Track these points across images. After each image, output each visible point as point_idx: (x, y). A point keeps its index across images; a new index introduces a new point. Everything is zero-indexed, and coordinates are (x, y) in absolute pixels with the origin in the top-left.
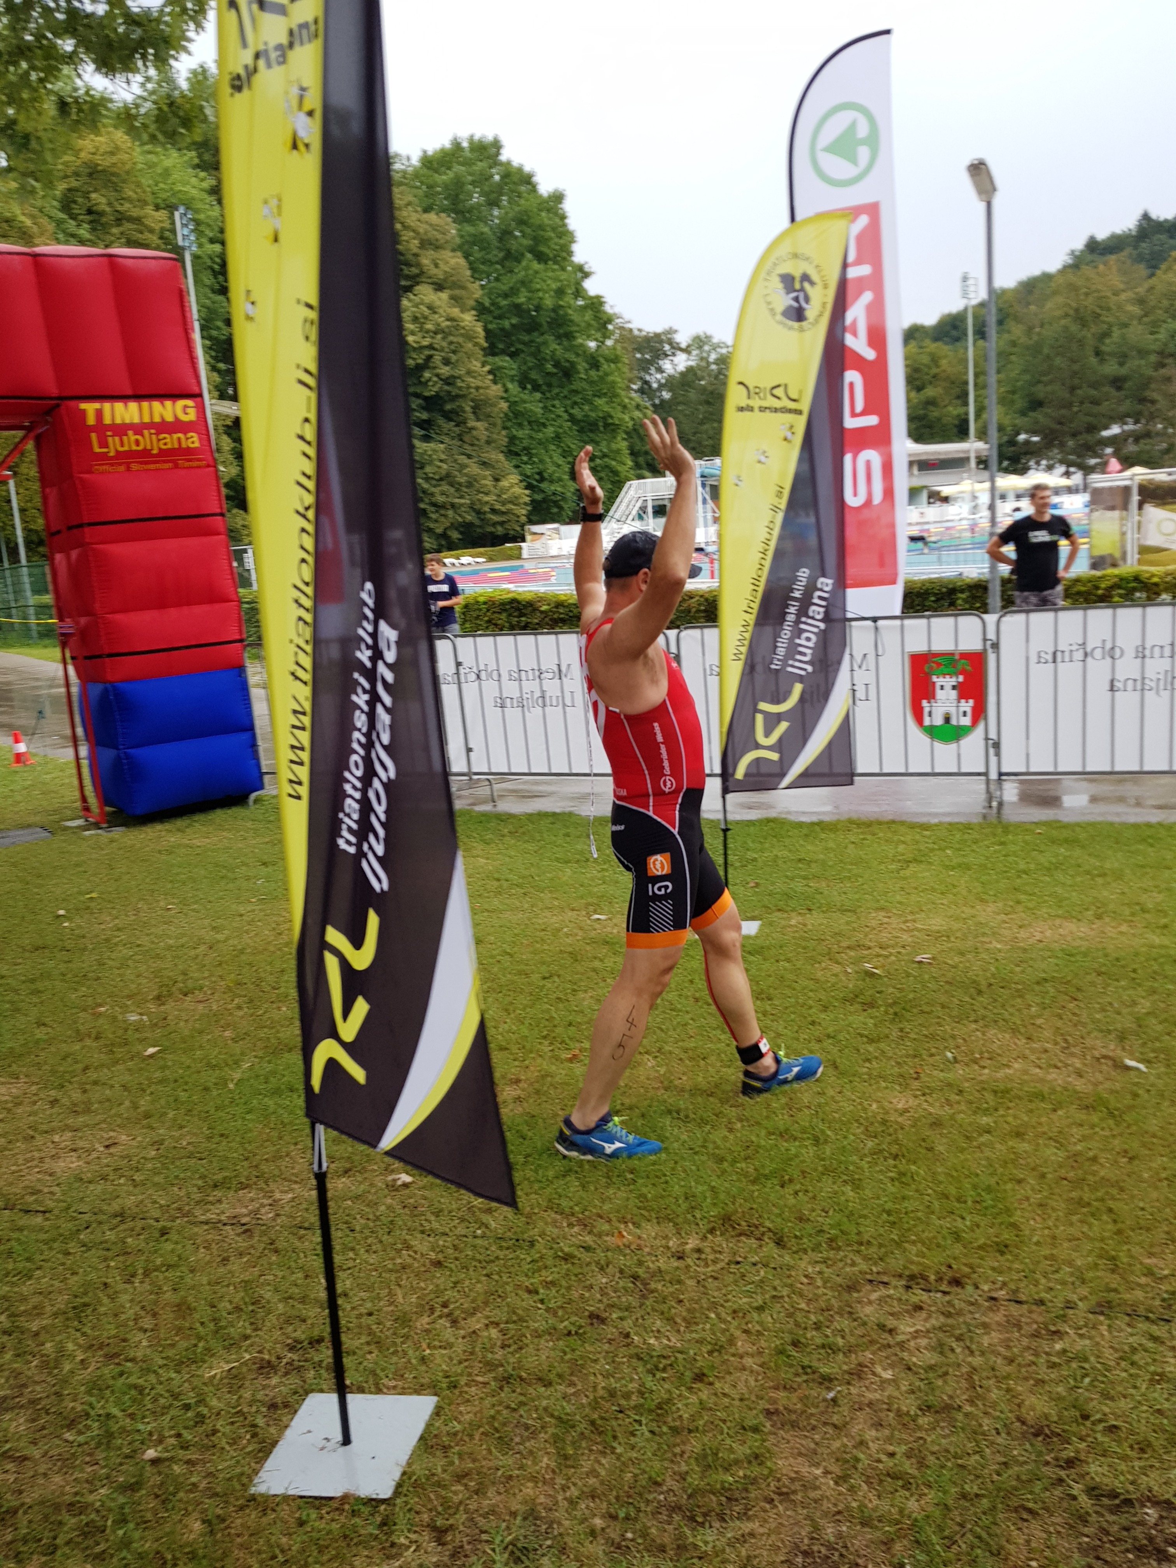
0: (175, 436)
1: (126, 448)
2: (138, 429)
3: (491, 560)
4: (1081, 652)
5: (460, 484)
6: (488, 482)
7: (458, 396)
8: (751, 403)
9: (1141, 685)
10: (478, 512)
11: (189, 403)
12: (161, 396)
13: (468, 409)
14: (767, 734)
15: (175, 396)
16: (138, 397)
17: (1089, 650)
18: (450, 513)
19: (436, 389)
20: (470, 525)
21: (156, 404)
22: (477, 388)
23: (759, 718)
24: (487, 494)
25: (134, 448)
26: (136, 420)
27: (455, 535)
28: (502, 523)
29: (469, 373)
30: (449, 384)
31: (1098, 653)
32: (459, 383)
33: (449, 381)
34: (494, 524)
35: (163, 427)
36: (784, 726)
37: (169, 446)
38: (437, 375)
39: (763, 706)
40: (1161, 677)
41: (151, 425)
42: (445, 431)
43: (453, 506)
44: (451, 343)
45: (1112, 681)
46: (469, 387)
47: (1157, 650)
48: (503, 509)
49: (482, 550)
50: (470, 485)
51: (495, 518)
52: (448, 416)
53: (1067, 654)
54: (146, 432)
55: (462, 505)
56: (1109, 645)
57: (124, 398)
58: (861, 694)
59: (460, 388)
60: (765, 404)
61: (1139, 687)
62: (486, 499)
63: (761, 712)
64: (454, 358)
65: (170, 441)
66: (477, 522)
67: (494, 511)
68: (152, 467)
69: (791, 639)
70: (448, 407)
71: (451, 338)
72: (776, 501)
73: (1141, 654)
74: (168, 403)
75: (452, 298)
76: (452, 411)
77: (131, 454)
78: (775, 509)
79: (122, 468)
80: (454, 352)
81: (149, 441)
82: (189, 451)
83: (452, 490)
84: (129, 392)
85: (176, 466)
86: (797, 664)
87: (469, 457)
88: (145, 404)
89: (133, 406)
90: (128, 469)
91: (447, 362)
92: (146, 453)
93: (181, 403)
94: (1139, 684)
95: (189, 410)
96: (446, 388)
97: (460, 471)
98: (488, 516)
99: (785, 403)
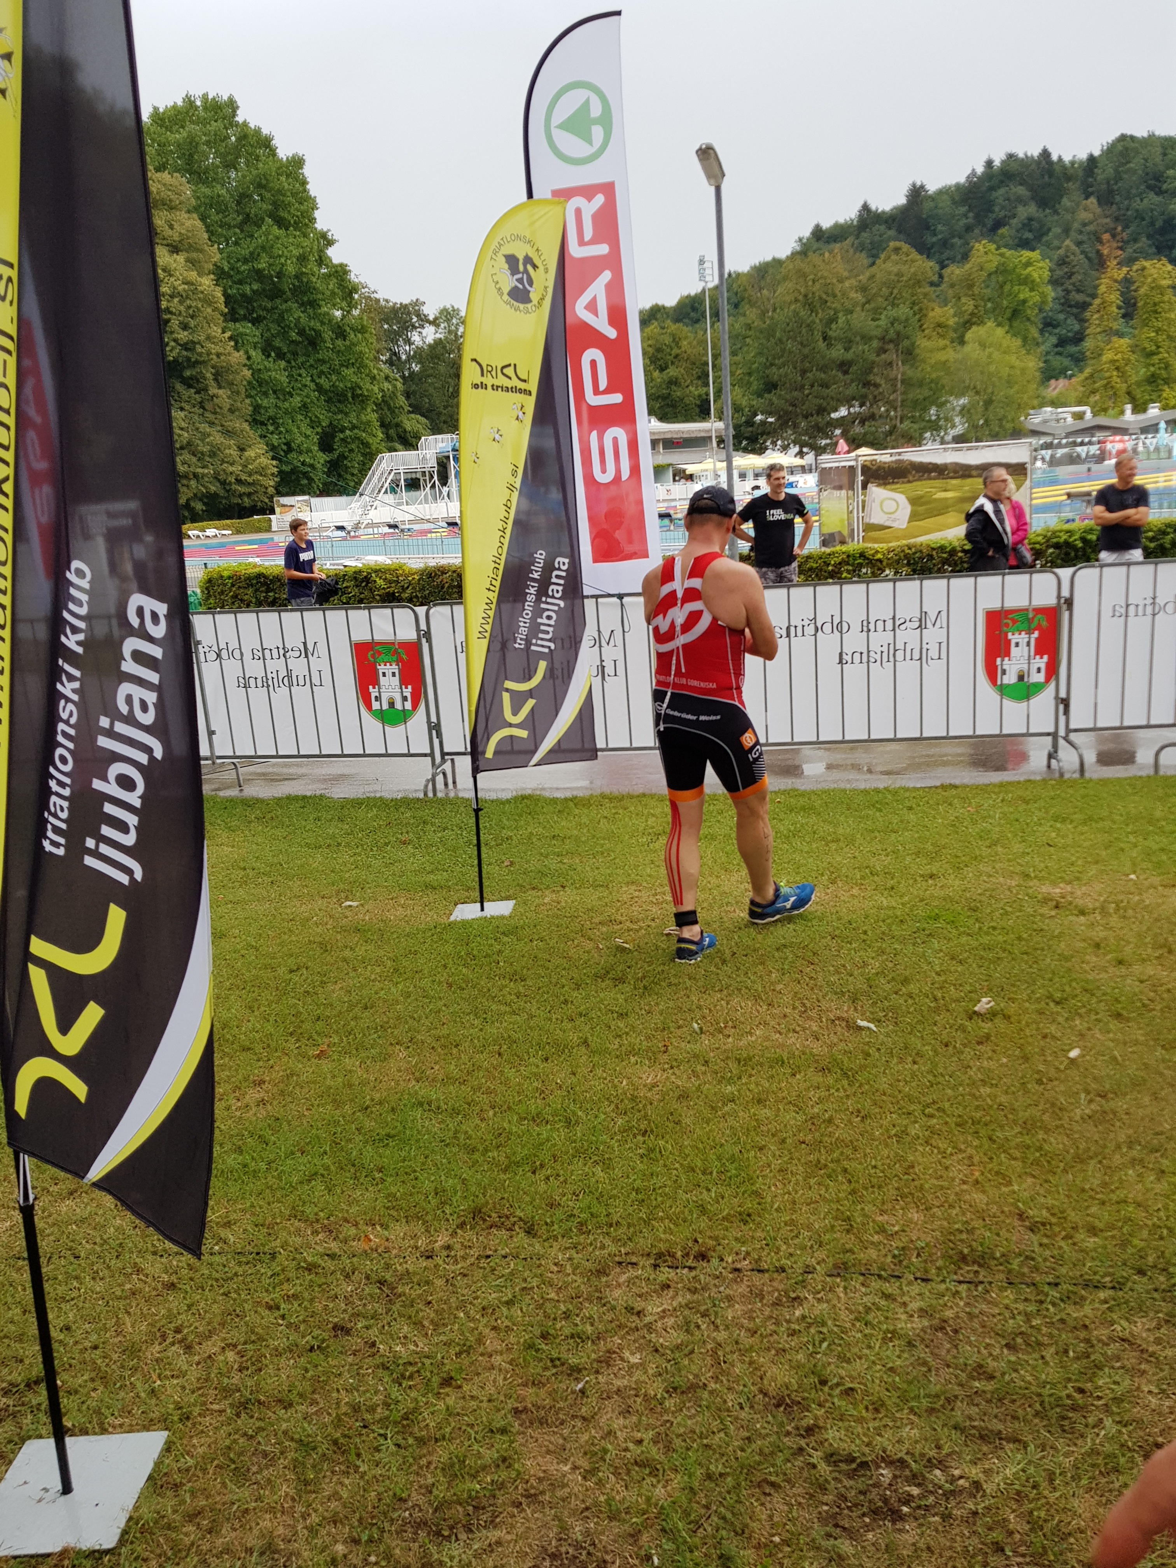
3: (238, 532)
4: (812, 626)
5: (202, 453)
6: (234, 452)
7: (197, 362)
8: (483, 381)
9: (866, 658)
10: (223, 483)
13: (209, 375)
14: (515, 713)
17: (819, 625)
18: (193, 483)
19: (174, 354)
20: (216, 495)
22: (218, 355)
23: (506, 696)
24: (232, 464)
27: (199, 506)
28: (249, 495)
29: (208, 338)
30: (186, 349)
31: (827, 628)
32: (199, 349)
33: (188, 346)
34: (241, 496)
36: (531, 702)
38: (175, 340)
39: (509, 684)
40: (885, 649)
42: (185, 397)
43: (195, 476)
44: (189, 307)
45: (841, 654)
46: (209, 353)
47: (880, 624)
48: (250, 480)
49: (228, 522)
50: (213, 454)
51: (241, 489)
52: (188, 383)
53: (799, 629)
55: (203, 475)
56: (837, 620)
58: (609, 670)
59: (200, 354)
60: (496, 382)
61: (865, 659)
62: (231, 469)
63: (507, 690)
64: (192, 323)
66: (222, 493)
67: (239, 481)
69: (533, 619)
70: (188, 373)
71: (188, 302)
72: (512, 480)
73: (866, 628)
75: (188, 260)
76: (191, 378)
78: (510, 488)
80: (192, 317)
83: (194, 459)
86: (539, 642)
87: (211, 424)
91: (185, 327)
94: (865, 656)
96: (185, 353)
97: (202, 440)
98: (234, 487)
99: (515, 382)
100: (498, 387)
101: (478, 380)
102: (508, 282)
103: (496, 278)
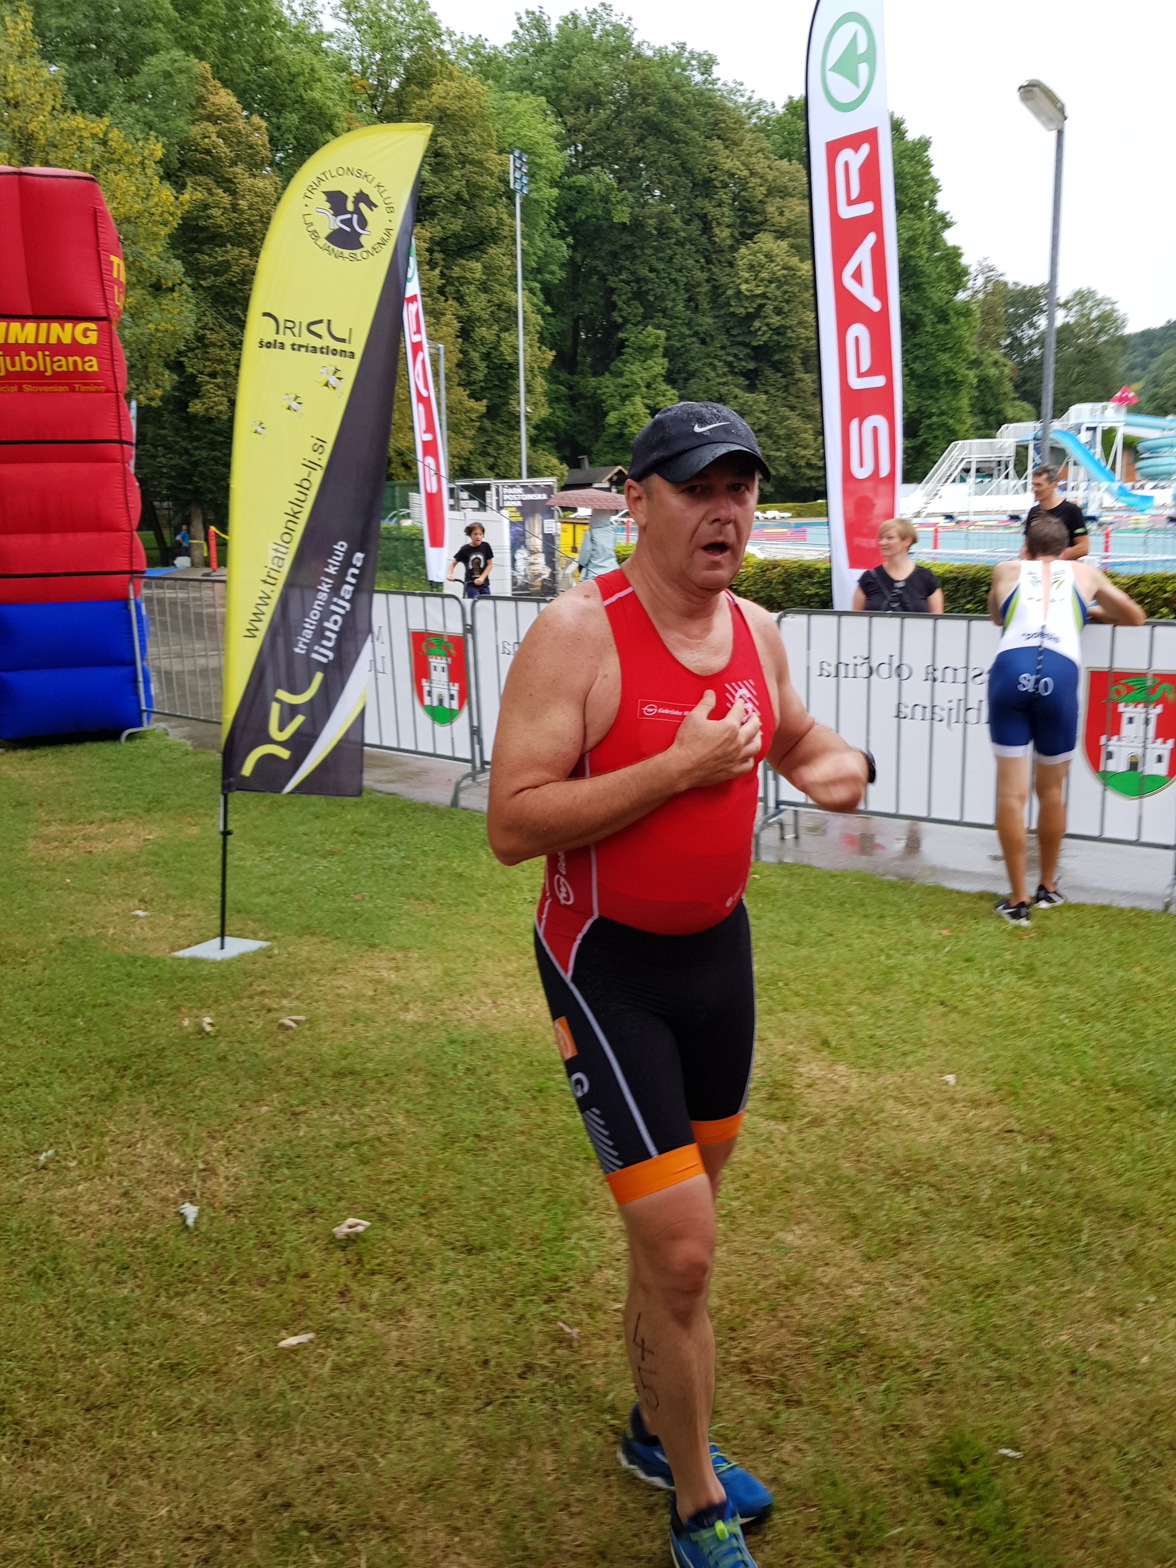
0: (71, 359)
1: (18, 368)
2: (32, 349)
3: (798, 515)
4: (866, 667)
5: (779, 437)
6: (808, 436)
7: (787, 347)
8: (280, 338)
9: (931, 714)
10: (794, 466)
11: (92, 326)
12: (61, 318)
13: (796, 359)
14: (281, 728)
15: (76, 319)
16: (37, 318)
17: (874, 665)
19: (765, 338)
20: (785, 478)
21: (55, 327)
22: (808, 339)
23: (275, 708)
24: (805, 448)
25: (26, 368)
26: (31, 340)
28: (817, 479)
29: (801, 323)
30: (779, 334)
31: (884, 670)
32: (789, 334)
33: (779, 331)
34: (809, 479)
35: (59, 349)
36: (299, 719)
37: (64, 369)
38: (768, 325)
39: (282, 694)
40: (954, 705)
41: (47, 346)
42: (771, 381)
44: (785, 292)
45: (899, 706)
46: (798, 338)
47: (949, 673)
49: (790, 504)
50: (788, 438)
51: (810, 473)
52: (777, 367)
54: (40, 354)
55: (777, 458)
57: (23, 318)
59: (790, 338)
60: (298, 341)
62: (803, 453)
63: (278, 701)
64: (786, 308)
65: (65, 364)
66: (791, 476)
67: (809, 465)
68: (46, 389)
69: (321, 621)
70: (777, 357)
71: (786, 287)
72: (314, 457)
74: (68, 326)
75: (792, 244)
76: (780, 362)
77: (22, 375)
78: (311, 465)
79: (14, 389)
80: (788, 302)
81: (41, 362)
82: (85, 375)
83: (770, 442)
84: (30, 313)
85: (72, 390)
86: (322, 650)
87: (792, 408)
88: (44, 326)
89: (31, 327)
90: (21, 390)
91: (778, 311)
92: (39, 375)
93: (82, 326)
95: (89, 333)
96: (775, 337)
97: (780, 423)
98: (805, 470)
99: (328, 341)
100: (300, 346)
101: (270, 337)
102: (329, 223)
103: (309, 219)
